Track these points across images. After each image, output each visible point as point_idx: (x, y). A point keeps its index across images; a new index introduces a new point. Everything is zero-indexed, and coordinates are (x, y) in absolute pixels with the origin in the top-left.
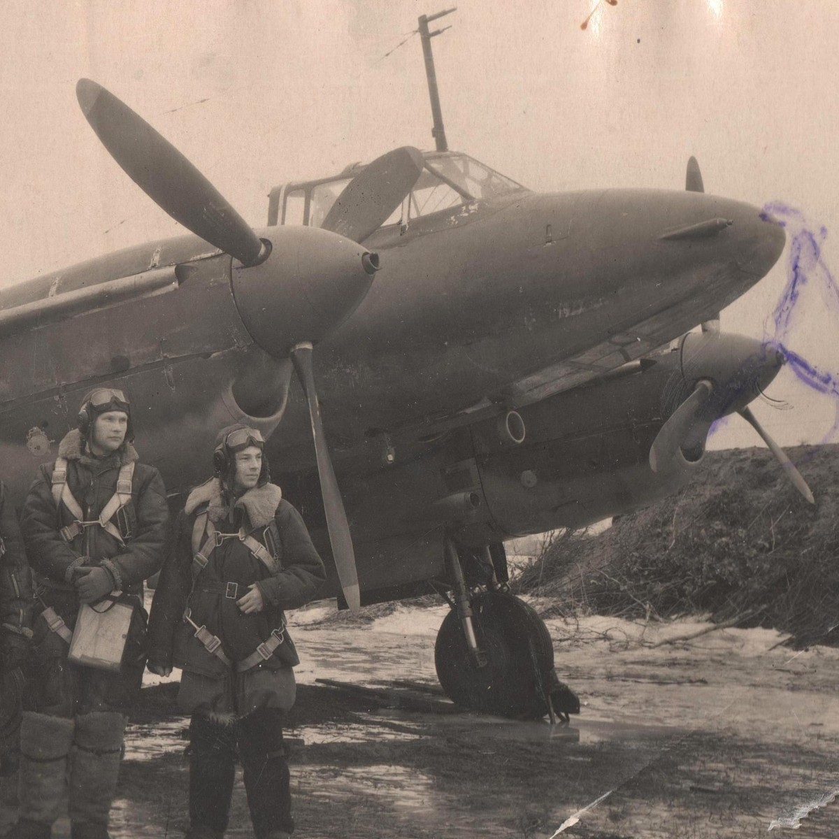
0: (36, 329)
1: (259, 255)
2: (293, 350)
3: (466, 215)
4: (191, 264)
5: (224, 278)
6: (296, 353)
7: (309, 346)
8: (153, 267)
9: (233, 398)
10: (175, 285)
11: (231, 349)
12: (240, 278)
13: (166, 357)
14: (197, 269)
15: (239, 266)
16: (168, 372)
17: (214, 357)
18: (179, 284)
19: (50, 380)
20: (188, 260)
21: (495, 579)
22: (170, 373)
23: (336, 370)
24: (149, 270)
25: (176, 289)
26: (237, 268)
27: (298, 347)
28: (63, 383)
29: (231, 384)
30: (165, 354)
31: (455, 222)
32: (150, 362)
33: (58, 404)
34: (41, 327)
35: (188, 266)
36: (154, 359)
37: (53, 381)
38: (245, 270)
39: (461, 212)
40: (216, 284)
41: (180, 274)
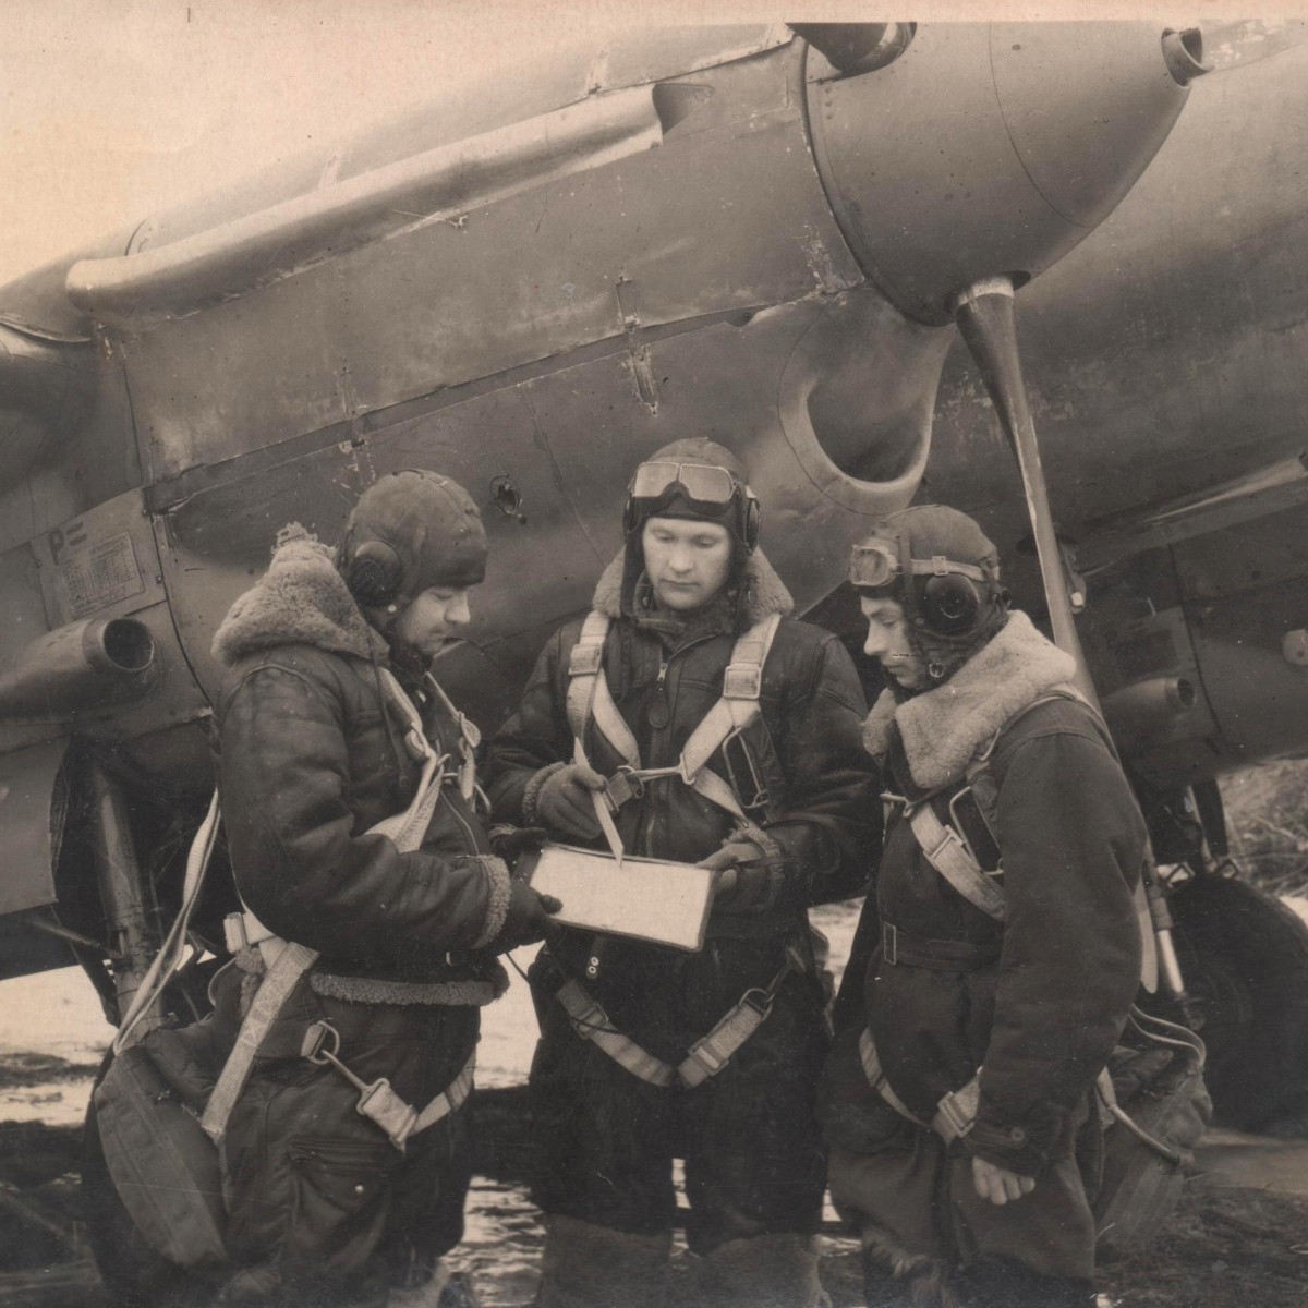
0: (288, 275)
1: (881, 43)
2: (964, 300)
3: (1259, 38)
4: (695, 79)
5: (789, 110)
6: (975, 308)
7: (1003, 288)
8: (593, 92)
9: (809, 429)
10: (654, 134)
11: (806, 298)
12: (829, 104)
13: (632, 325)
14: (712, 90)
15: (826, 75)
16: (641, 364)
17: (762, 322)
18: (665, 129)
19: (327, 403)
20: (686, 69)
21: (1206, 852)
22: (644, 367)
23: (958, 401)
24: (582, 100)
25: (655, 146)
26: (821, 82)
27: (979, 290)
28: (363, 408)
29: (805, 390)
30: (629, 319)
31: (1233, 56)
32: (590, 340)
33: (351, 462)
34: (299, 270)
35: (689, 85)
36: (601, 332)
37: (335, 404)
38: (844, 84)
39: (1245, 33)
40: (765, 125)
41: (667, 104)
